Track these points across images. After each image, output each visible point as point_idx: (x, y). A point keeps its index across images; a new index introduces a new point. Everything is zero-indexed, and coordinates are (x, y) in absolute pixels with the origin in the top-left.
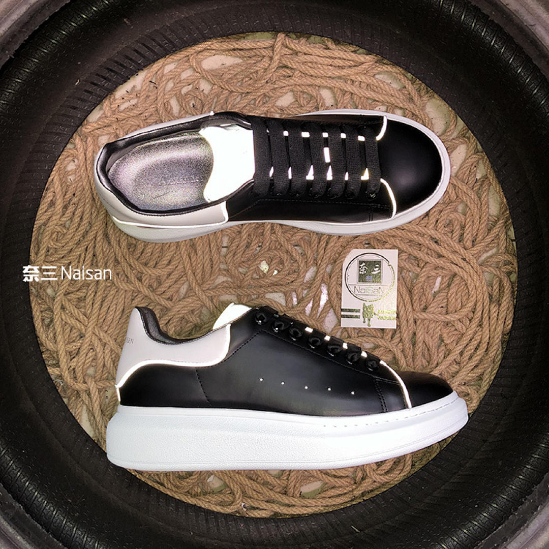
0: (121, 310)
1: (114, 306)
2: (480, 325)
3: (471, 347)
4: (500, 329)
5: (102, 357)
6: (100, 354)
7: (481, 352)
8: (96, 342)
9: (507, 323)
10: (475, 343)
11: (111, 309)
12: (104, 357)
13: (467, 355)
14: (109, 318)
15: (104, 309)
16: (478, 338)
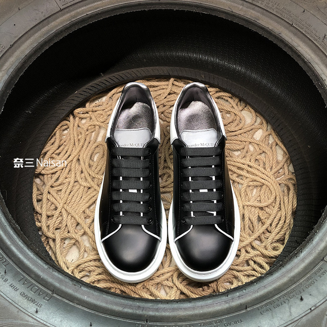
0: (80, 197)
1: (77, 195)
2: (280, 208)
3: (276, 221)
4: (290, 207)
5: (66, 220)
6: (65, 219)
7: (282, 222)
8: (64, 212)
9: (294, 204)
10: (278, 218)
11: (75, 196)
12: (67, 221)
13: (274, 225)
14: (73, 201)
15: (71, 195)
16: (279, 215)
